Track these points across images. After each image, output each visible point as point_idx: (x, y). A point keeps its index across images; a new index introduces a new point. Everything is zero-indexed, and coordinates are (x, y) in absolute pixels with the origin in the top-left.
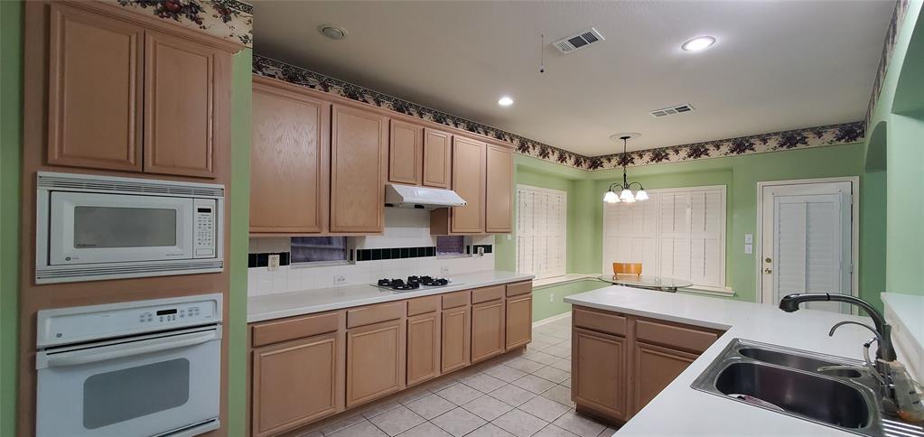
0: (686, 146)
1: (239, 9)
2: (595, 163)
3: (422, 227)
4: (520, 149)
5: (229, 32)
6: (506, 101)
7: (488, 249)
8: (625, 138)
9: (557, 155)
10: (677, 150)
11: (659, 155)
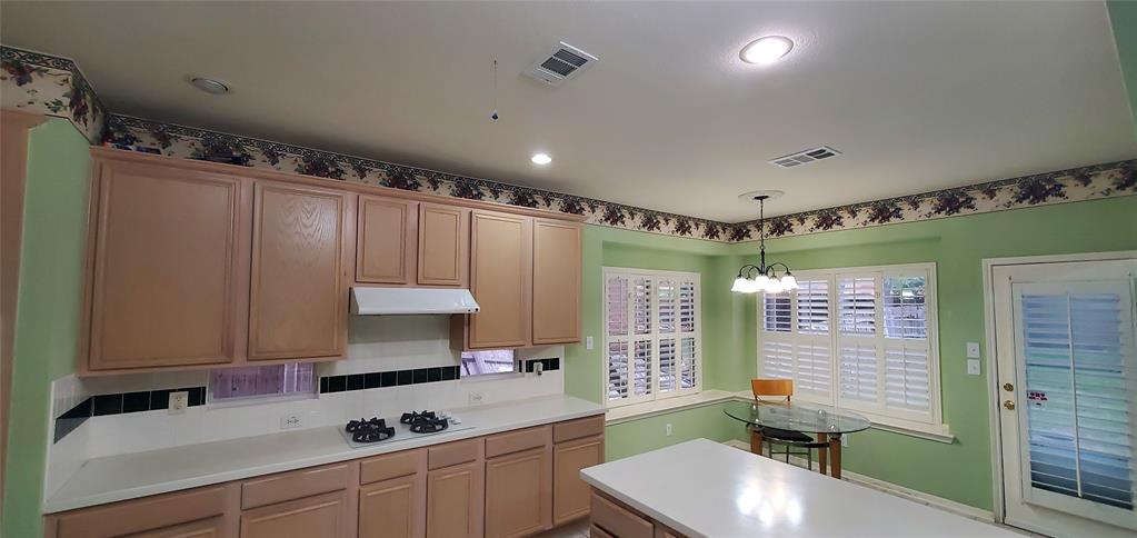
0: (866, 204)
1: (48, 65)
2: (739, 231)
3: (434, 338)
4: (606, 220)
5: (29, 97)
6: (541, 159)
7: (552, 364)
8: (761, 198)
9: (673, 224)
10: (853, 210)
11: (827, 219)
